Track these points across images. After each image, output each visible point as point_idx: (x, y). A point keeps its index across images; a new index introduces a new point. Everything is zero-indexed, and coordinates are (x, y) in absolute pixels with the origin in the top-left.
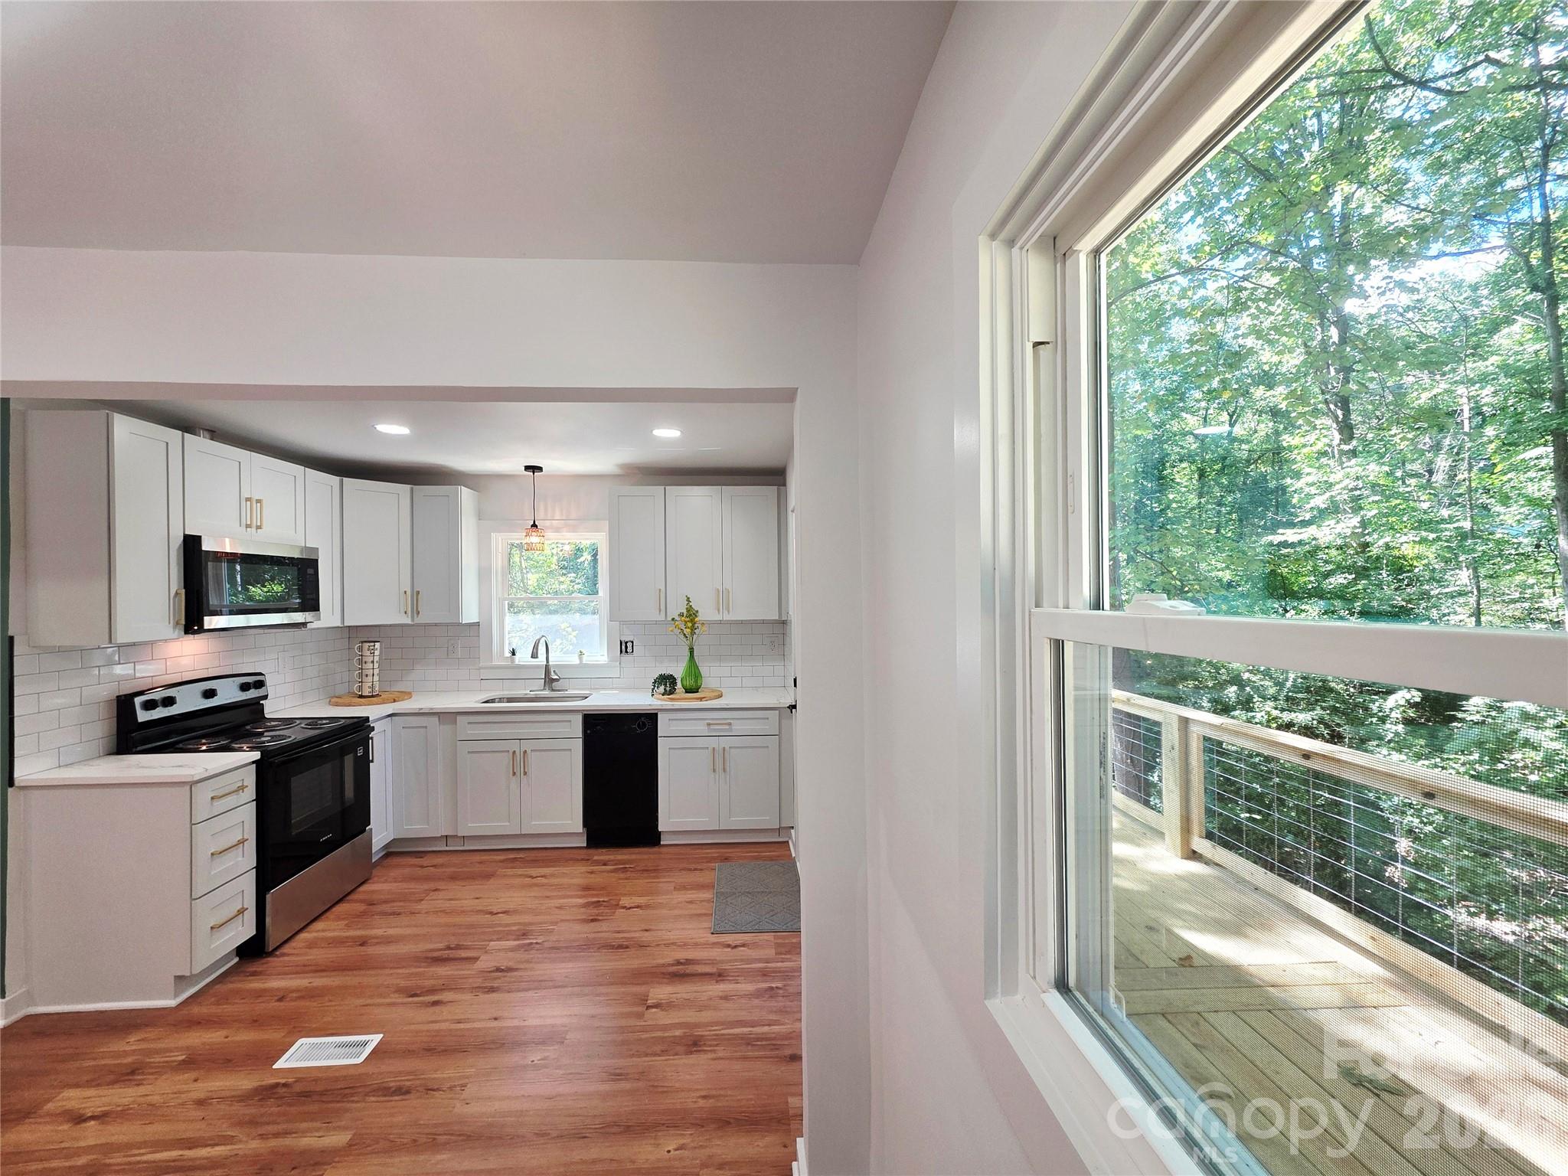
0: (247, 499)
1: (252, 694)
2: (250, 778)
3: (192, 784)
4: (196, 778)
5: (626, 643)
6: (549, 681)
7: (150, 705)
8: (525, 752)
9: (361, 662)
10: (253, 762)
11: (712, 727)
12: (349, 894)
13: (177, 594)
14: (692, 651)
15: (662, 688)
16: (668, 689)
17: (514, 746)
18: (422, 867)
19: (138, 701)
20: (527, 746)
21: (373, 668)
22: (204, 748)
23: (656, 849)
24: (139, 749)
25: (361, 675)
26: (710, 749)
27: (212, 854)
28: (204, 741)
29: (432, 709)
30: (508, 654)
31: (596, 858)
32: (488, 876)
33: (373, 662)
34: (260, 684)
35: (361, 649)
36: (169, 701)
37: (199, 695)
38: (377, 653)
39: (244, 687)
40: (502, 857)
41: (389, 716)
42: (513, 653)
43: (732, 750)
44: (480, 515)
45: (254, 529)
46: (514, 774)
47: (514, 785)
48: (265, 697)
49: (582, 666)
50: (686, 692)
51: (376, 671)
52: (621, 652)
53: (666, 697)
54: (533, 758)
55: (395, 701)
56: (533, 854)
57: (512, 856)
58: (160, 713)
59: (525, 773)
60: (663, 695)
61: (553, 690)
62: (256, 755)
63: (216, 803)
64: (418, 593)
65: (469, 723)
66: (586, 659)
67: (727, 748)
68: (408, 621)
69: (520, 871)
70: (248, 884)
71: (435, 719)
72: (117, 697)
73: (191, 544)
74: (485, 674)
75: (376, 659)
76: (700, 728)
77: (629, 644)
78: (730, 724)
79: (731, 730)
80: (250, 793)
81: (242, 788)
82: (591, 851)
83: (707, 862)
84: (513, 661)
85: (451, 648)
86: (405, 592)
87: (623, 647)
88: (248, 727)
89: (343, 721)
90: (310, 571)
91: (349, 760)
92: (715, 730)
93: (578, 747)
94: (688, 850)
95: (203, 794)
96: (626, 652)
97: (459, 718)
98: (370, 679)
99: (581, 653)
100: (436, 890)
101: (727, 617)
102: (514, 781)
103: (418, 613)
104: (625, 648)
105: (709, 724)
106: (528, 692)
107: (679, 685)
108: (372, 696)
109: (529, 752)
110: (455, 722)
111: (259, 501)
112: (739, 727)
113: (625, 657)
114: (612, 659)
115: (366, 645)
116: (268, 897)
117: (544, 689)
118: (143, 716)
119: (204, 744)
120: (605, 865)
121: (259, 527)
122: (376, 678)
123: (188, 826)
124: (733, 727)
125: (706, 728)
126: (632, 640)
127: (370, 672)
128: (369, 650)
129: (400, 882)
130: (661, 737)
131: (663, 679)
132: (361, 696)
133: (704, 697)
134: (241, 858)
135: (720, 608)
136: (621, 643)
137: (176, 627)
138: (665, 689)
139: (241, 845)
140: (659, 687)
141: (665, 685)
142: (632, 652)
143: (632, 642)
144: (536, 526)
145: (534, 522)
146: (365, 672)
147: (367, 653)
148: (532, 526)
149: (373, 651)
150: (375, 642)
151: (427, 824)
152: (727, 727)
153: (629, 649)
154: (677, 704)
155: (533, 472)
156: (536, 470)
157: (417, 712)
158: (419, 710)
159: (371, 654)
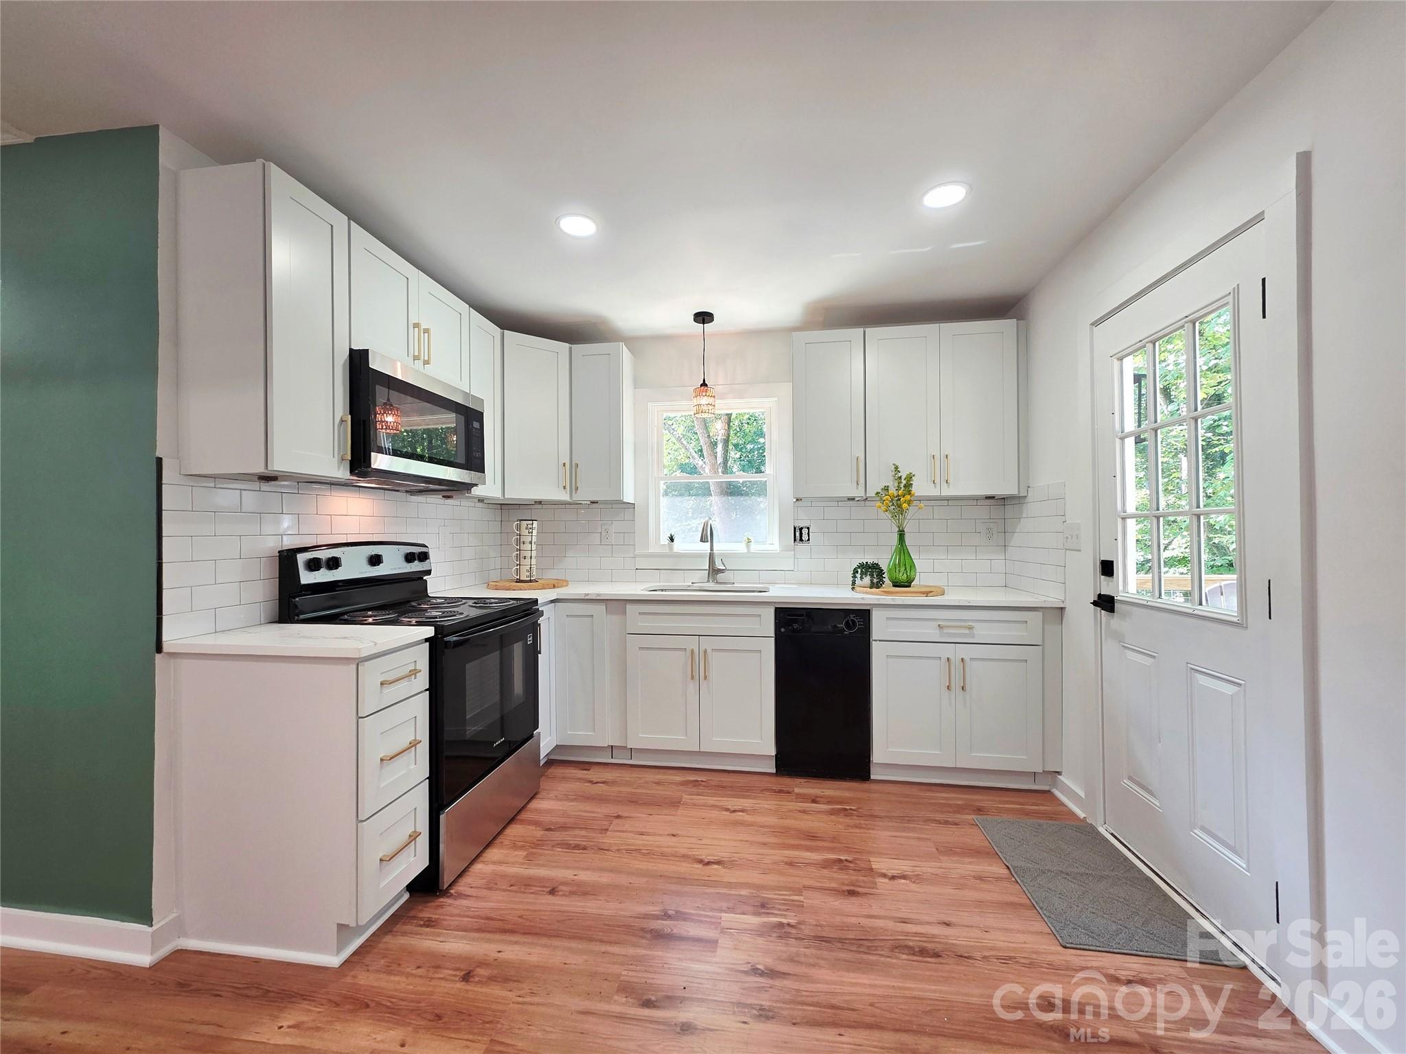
0: (416, 325)
1: (416, 566)
2: (421, 658)
3: (359, 662)
4: (364, 654)
5: (801, 529)
6: (714, 571)
7: (314, 565)
8: (705, 652)
9: (519, 542)
10: (427, 640)
11: (945, 630)
12: (520, 812)
13: (342, 421)
14: (901, 535)
15: (867, 580)
16: (875, 581)
17: (692, 643)
18: (591, 782)
19: (302, 558)
20: (707, 643)
21: (530, 549)
22: (370, 620)
23: (865, 786)
24: (302, 617)
25: (518, 557)
26: (944, 660)
27: (382, 760)
28: (370, 613)
29: (598, 595)
30: (665, 540)
31: (797, 790)
32: (675, 804)
33: (531, 543)
34: (424, 557)
35: (519, 528)
36: (334, 563)
37: (364, 562)
38: (535, 533)
39: (410, 558)
40: (678, 777)
41: (552, 601)
42: (672, 539)
43: (975, 663)
44: (637, 384)
45: (421, 362)
46: (692, 677)
47: (692, 687)
48: (428, 572)
49: (750, 555)
50: (894, 586)
51: (534, 554)
52: (795, 540)
53: (874, 590)
54: (715, 659)
55: (554, 587)
56: (716, 779)
57: (692, 777)
58: (323, 576)
59: (705, 678)
60: (868, 587)
61: (718, 582)
62: (429, 631)
63: (388, 690)
64: (576, 465)
65: (640, 613)
66: (754, 547)
67: (967, 659)
68: (565, 497)
69: (711, 800)
70: (420, 799)
71: (602, 607)
72: (279, 552)
73: (358, 360)
74: (641, 563)
75: (534, 539)
76: (931, 632)
77: (805, 531)
78: (970, 628)
79: (973, 636)
80: (423, 680)
81: (414, 673)
82: (787, 782)
83: (955, 812)
84: (671, 548)
85: (604, 534)
86: (564, 465)
87: (798, 534)
88: (414, 604)
89: (512, 602)
90: (476, 425)
91: (518, 649)
92: (950, 635)
93: (768, 647)
94: (914, 791)
95: (372, 675)
96: (801, 540)
97: (629, 607)
98: (527, 561)
99: (749, 541)
100: (618, 817)
101: (947, 492)
102: (692, 684)
103: (577, 489)
104: (800, 535)
105: (940, 626)
106: (690, 584)
107: (887, 580)
108: (531, 581)
109: (709, 651)
110: (624, 613)
111: (426, 331)
112: (983, 632)
113: (800, 546)
114: (784, 549)
115: (524, 523)
116: (442, 817)
117: (708, 581)
118: (307, 578)
119: (370, 616)
120: (814, 801)
121: (426, 362)
122: (534, 561)
123: (355, 721)
124: (975, 632)
125: (938, 631)
126: (807, 525)
127: (528, 554)
128: (526, 529)
129: (573, 800)
130: (876, 641)
131: (870, 568)
132: (519, 581)
133: (931, 592)
134: (413, 766)
135: (937, 481)
136: (795, 529)
137: (341, 463)
138: (872, 581)
139: (414, 748)
140: (861, 578)
141: (872, 576)
142: (809, 540)
143: (808, 528)
144: (706, 385)
145: (704, 380)
146: (523, 554)
147: (525, 532)
148: (701, 385)
149: (531, 530)
150: (533, 520)
151: (594, 732)
152: (967, 631)
153: (805, 537)
154: (888, 599)
155: (703, 322)
156: (707, 319)
157: (582, 598)
158: (585, 596)
159: (529, 533)
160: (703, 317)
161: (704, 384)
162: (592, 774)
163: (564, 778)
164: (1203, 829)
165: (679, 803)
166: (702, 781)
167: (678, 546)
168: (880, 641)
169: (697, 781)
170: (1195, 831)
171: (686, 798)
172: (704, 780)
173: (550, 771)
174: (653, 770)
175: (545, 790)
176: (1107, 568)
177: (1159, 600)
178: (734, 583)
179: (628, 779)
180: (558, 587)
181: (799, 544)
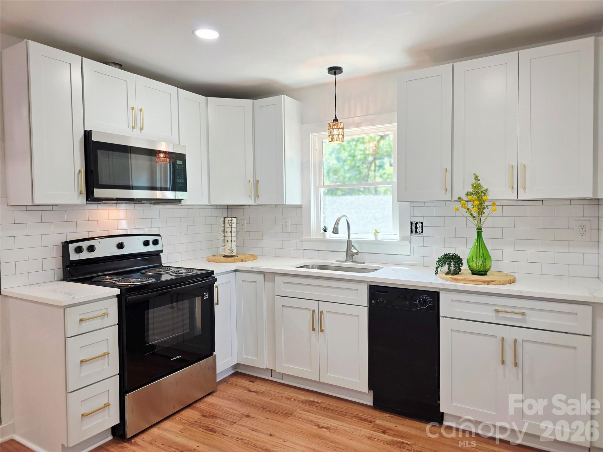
0: (133, 108)
1: (151, 248)
3: (65, 308)
4: (64, 304)
5: (416, 224)
6: (350, 255)
7: (79, 250)
8: (322, 312)
9: (225, 232)
11: (501, 314)
12: (196, 402)
13: (79, 172)
14: (479, 231)
15: (446, 268)
16: (452, 269)
17: (314, 305)
18: (250, 391)
19: (71, 246)
20: (324, 307)
21: (231, 236)
25: (224, 241)
26: (499, 339)
27: (82, 361)
28: (108, 277)
30: (321, 231)
31: (378, 422)
32: (287, 414)
33: (231, 232)
34: (157, 242)
35: (224, 222)
36: (91, 249)
37: (114, 246)
38: (234, 225)
39: (146, 243)
40: (303, 397)
41: (231, 271)
42: (325, 230)
43: (526, 344)
44: (303, 120)
45: (138, 129)
46: (314, 329)
47: (314, 338)
48: (162, 252)
49: (377, 243)
50: (473, 274)
51: (234, 239)
52: (412, 232)
53: (449, 276)
54: (327, 317)
55: (242, 261)
57: (312, 398)
58: (85, 255)
59: (322, 331)
60: (447, 274)
61: (353, 262)
62: (117, 291)
63: (84, 324)
64: (258, 181)
65: (284, 282)
66: (380, 237)
67: (520, 340)
68: (251, 202)
69: (313, 417)
70: (113, 386)
71: (261, 277)
72: (62, 243)
74: (306, 246)
75: (234, 230)
76: (488, 314)
77: (419, 225)
78: (523, 314)
79: (525, 321)
82: (377, 413)
84: (324, 236)
85: (284, 225)
86: (249, 181)
87: (413, 227)
88: (143, 271)
89: (195, 271)
90: (180, 163)
93: (364, 314)
95: (73, 315)
96: (416, 232)
97: (277, 278)
98: (229, 243)
99: (377, 231)
100: (248, 416)
101: (522, 195)
102: (314, 335)
103: (258, 196)
104: (415, 228)
105: (497, 311)
106: (334, 262)
107: (465, 267)
108: (231, 257)
109: (325, 312)
110: (274, 281)
111: (140, 110)
112: (533, 319)
113: (415, 237)
114: (403, 239)
115: (227, 219)
116: (126, 397)
117: (346, 261)
118: (74, 257)
119: (108, 279)
120: (384, 432)
121: (142, 129)
122: (234, 244)
123: (63, 338)
124: (527, 319)
125: (494, 314)
126: (421, 221)
127: (229, 239)
128: (228, 223)
129: (231, 400)
130: (443, 317)
131: (449, 258)
132: (225, 256)
133: (492, 281)
134: (106, 366)
135: (515, 186)
136: (411, 223)
137: (80, 195)
138: (449, 269)
139: (107, 356)
140: (443, 266)
141: (450, 264)
142: (422, 232)
143: (422, 223)
145: (336, 117)
146: (227, 239)
147: (227, 225)
148: (334, 121)
149: (231, 224)
150: (232, 217)
151: (257, 357)
152: (520, 317)
153: (419, 230)
154: (460, 286)
155: (335, 74)
156: (337, 71)
157: (250, 270)
158: (251, 269)
159: (230, 226)
160: (335, 70)
161: (336, 120)
162: (254, 386)
163: (236, 385)
165: (291, 414)
166: (317, 402)
168: (446, 317)
169: (314, 402)
171: (299, 412)
172: (319, 402)
173: (232, 379)
174: (293, 390)
175: (220, 390)
178: (364, 263)
179: (272, 392)
180: (245, 261)
181: (414, 235)
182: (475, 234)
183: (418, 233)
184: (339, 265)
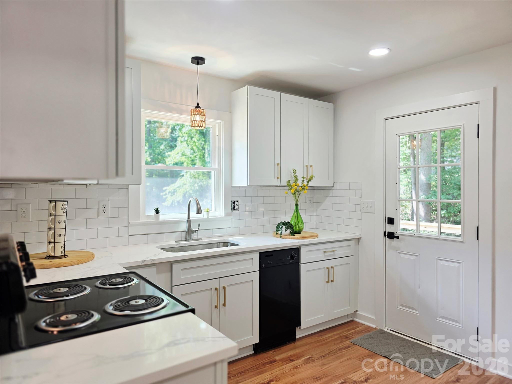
5: (234, 202)
6: (191, 232)
8: (224, 288)
9: (55, 222)
11: (326, 254)
14: (297, 206)
17: (215, 284)
20: (224, 282)
21: (65, 227)
25: (53, 236)
26: (325, 269)
29: (153, 260)
30: (150, 212)
42: (157, 212)
43: (337, 267)
46: (216, 306)
49: (207, 220)
54: (230, 291)
61: (193, 240)
65: (182, 269)
66: (211, 215)
71: (155, 269)
76: (321, 256)
77: (236, 204)
79: (335, 255)
84: (157, 218)
85: (101, 209)
92: (328, 256)
97: (174, 266)
99: (208, 211)
102: (215, 311)
104: (234, 206)
105: (324, 252)
106: (174, 243)
108: (64, 256)
109: (226, 287)
112: (339, 253)
113: (235, 212)
114: (227, 215)
117: (185, 239)
125: (323, 255)
126: (237, 200)
127: (63, 232)
130: (302, 264)
140: (286, 231)
142: (238, 209)
143: (238, 202)
144: (200, 107)
145: (198, 104)
146: (59, 232)
149: (65, 211)
152: (333, 253)
153: (236, 207)
155: (198, 64)
156: (200, 61)
157: (141, 265)
158: (142, 263)
159: (64, 213)
160: (198, 60)
161: (198, 107)
164: (442, 317)
167: (162, 217)
168: (304, 263)
170: (438, 319)
176: (391, 221)
177: (419, 234)
178: (202, 239)
181: (233, 212)
182: (294, 207)
183: (235, 209)
184: (185, 245)
